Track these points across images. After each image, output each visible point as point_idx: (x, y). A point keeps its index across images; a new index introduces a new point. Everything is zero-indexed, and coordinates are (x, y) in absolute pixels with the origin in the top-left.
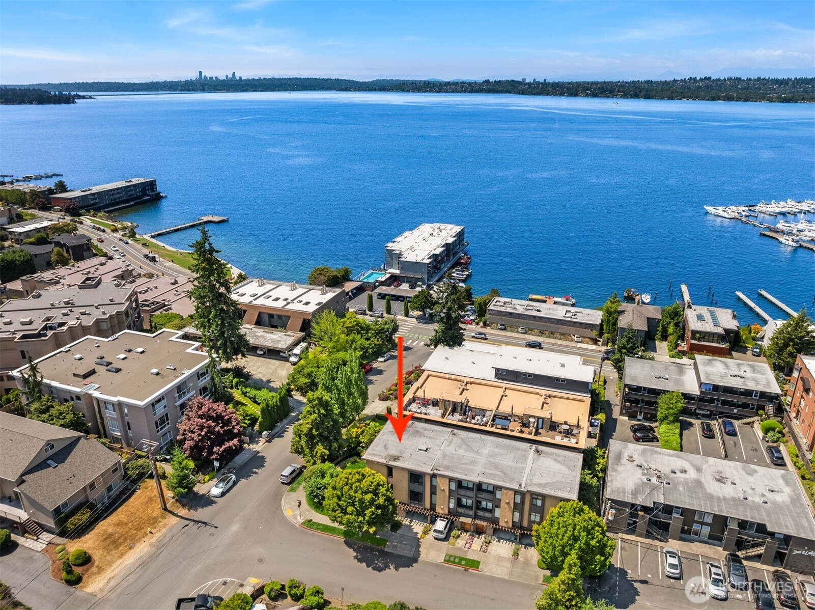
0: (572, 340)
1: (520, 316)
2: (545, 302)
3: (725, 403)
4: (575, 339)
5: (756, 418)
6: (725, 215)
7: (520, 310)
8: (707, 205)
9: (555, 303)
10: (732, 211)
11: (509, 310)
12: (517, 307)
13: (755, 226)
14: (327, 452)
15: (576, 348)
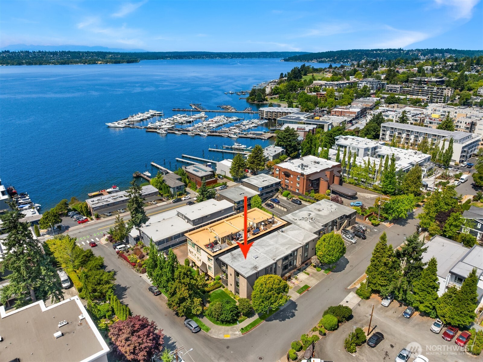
0: (152, 204)
1: (114, 204)
2: (101, 194)
3: (267, 193)
4: (154, 203)
5: (277, 194)
6: (120, 126)
7: (111, 201)
8: (109, 123)
9: (109, 193)
10: (122, 123)
11: (105, 203)
12: (109, 200)
13: (138, 128)
14: (200, 299)
15: (158, 207)
